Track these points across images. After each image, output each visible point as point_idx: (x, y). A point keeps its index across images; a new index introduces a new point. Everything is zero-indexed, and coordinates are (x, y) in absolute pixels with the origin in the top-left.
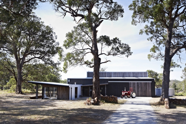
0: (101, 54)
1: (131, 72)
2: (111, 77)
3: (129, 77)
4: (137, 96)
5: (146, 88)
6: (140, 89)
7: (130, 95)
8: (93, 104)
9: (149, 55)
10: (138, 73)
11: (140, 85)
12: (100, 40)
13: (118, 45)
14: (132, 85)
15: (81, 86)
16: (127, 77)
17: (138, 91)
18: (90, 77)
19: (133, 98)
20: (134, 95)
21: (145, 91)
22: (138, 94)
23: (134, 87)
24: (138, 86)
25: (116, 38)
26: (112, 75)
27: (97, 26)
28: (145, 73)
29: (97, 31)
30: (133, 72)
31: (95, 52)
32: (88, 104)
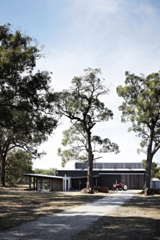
0: (94, 151)
1: (123, 163)
2: (102, 168)
3: (122, 168)
4: (129, 188)
5: (139, 181)
6: (132, 181)
7: (121, 187)
8: (89, 193)
9: (138, 149)
10: (132, 164)
11: (132, 178)
12: (93, 140)
13: (108, 144)
14: (124, 177)
15: (71, 179)
16: (119, 168)
17: (130, 184)
18: (78, 168)
19: (124, 190)
20: (125, 187)
21: (137, 184)
22: (130, 186)
23: (126, 179)
24: (130, 178)
25: (107, 139)
26: (103, 166)
27: (91, 127)
28: (139, 164)
29: (91, 133)
30: (125, 163)
31: (89, 150)
32: (85, 193)
